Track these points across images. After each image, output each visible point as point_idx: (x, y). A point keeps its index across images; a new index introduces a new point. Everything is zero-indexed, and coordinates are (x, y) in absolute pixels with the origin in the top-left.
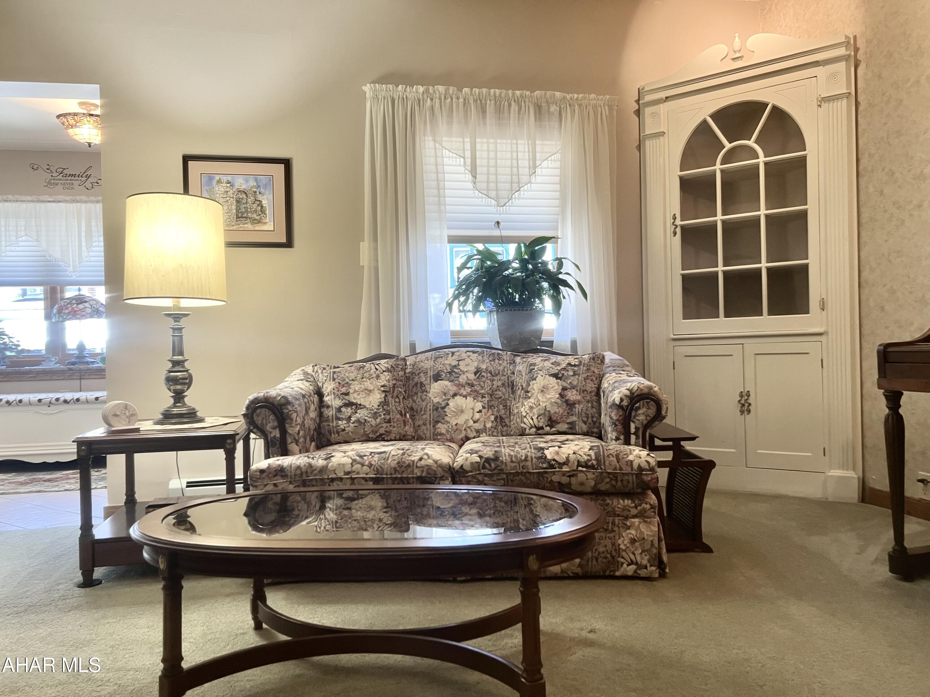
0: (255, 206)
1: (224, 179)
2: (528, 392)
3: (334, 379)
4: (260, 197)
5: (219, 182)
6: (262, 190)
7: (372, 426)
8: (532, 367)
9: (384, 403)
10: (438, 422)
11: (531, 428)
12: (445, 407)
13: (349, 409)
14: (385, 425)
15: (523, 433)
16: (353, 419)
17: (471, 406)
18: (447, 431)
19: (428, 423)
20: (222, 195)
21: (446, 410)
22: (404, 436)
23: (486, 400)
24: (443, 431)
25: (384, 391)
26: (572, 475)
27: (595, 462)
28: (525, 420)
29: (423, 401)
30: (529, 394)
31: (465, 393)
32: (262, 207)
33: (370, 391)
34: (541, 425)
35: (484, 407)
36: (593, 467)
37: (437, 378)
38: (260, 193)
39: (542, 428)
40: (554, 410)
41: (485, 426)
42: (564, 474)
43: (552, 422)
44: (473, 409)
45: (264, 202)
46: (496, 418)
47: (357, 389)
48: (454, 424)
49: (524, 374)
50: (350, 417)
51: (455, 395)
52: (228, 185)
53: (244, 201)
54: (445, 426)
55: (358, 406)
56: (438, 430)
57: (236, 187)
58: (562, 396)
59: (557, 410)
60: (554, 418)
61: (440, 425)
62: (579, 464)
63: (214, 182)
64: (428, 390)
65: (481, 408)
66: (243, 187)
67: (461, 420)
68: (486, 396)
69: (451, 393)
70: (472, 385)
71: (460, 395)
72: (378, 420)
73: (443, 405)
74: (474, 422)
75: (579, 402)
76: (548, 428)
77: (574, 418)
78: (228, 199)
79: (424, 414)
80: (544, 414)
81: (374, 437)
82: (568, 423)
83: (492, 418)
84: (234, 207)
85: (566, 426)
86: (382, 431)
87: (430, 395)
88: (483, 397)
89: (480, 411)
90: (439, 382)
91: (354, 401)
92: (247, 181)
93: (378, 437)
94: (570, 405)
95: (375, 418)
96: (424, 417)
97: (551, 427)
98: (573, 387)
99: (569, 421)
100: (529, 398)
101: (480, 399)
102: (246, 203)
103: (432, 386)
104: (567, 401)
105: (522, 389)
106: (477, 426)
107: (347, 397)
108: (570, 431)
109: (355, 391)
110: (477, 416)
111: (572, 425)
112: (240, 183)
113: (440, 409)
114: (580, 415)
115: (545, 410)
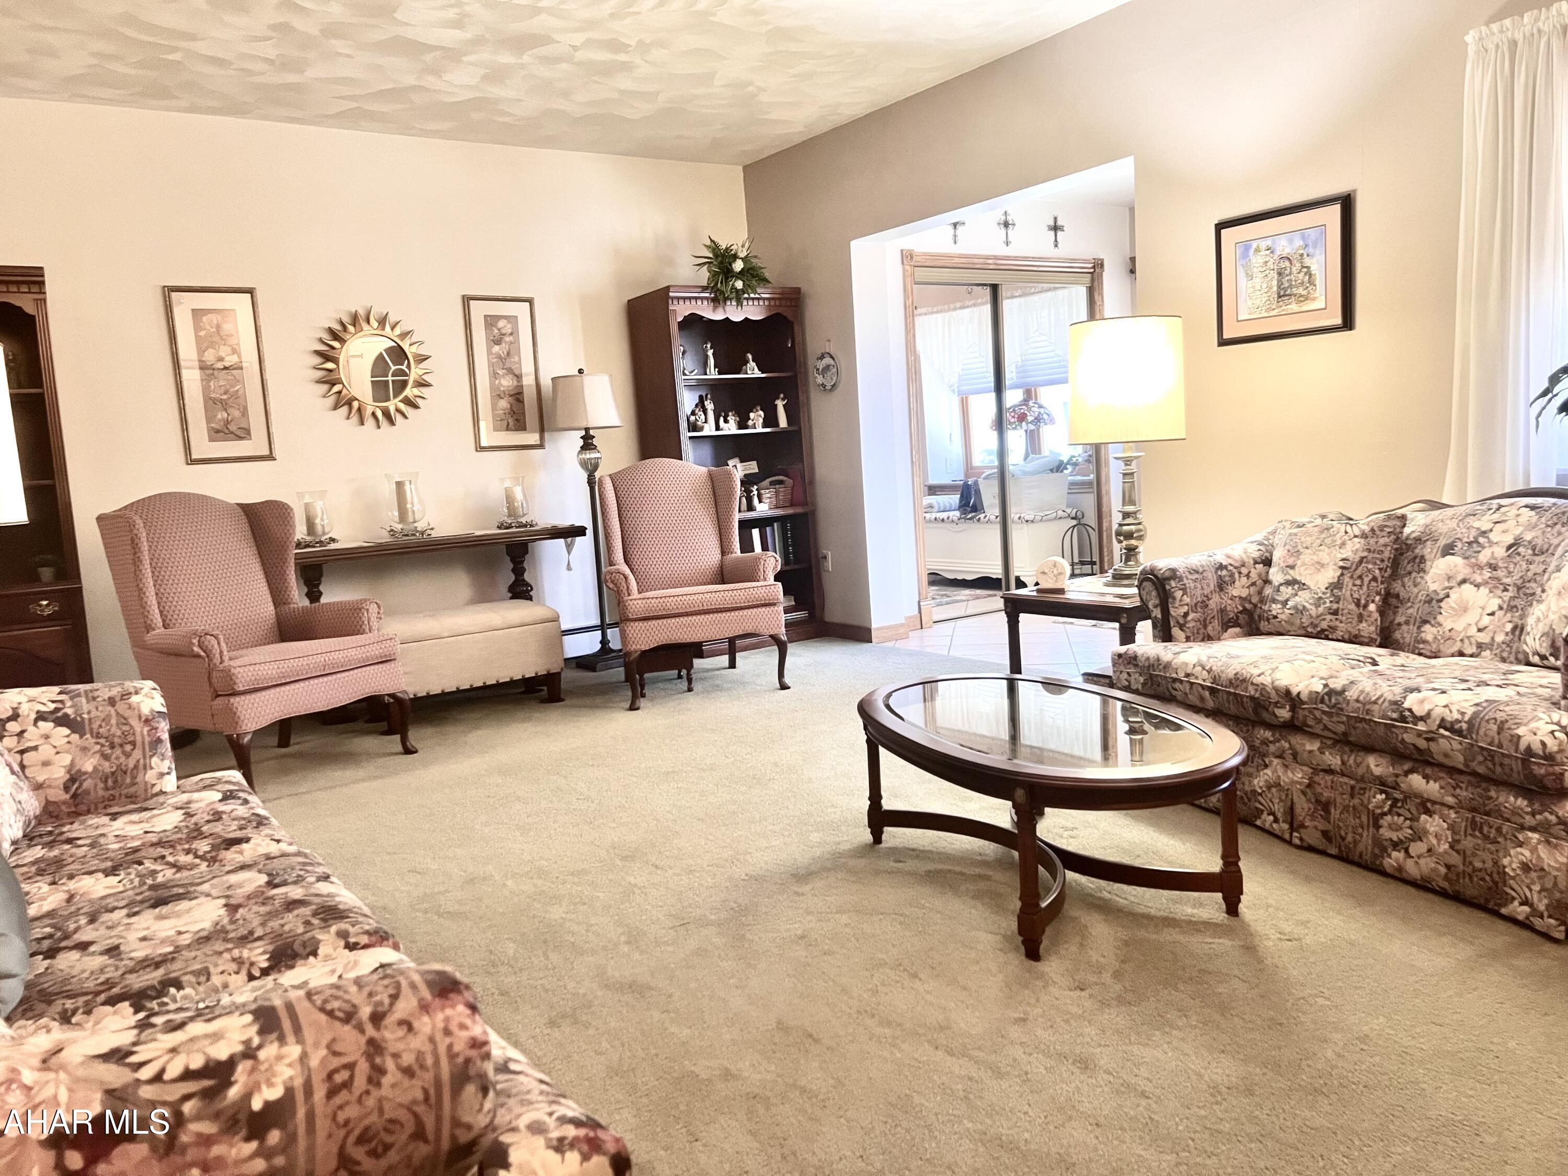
0: (1301, 276)
1: (1264, 244)
2: (1544, 591)
3: (1285, 545)
4: (1307, 261)
5: (1257, 250)
6: (1311, 250)
7: (1311, 616)
9: (1336, 586)
10: (1426, 622)
11: (1536, 654)
12: (1441, 601)
13: (1290, 588)
14: (1329, 617)
16: (1290, 604)
17: (1482, 602)
18: (1435, 638)
19: (1412, 621)
20: (1260, 269)
21: (1442, 604)
22: (1356, 636)
23: (1508, 595)
24: (1429, 638)
25: (1342, 568)
26: (1431, 738)
27: (1465, 726)
28: (1527, 639)
29: (1415, 586)
30: (1544, 596)
31: (1479, 580)
32: (1310, 275)
33: (1323, 566)
34: (1543, 651)
35: (1501, 608)
36: (1459, 733)
37: (1448, 550)
38: (1308, 255)
39: (1545, 657)
40: (1558, 629)
41: (1493, 638)
42: (1419, 734)
44: (1483, 608)
45: (1314, 269)
46: (1514, 629)
47: (1307, 560)
48: (1448, 628)
50: (1287, 600)
51: (1464, 581)
52: (1268, 252)
53: (1287, 272)
54: (1434, 630)
55: (1303, 586)
56: (1423, 635)
57: (1278, 253)
61: (1427, 627)
62: (1443, 724)
63: (1252, 252)
64: (1427, 569)
65: (1496, 608)
66: (1287, 251)
67: (1459, 625)
68: (1511, 588)
69: (1459, 578)
70: (1495, 568)
71: (1472, 583)
72: (1321, 609)
73: (1441, 596)
74: (1479, 630)
78: (1267, 272)
79: (1411, 607)
80: (1550, 634)
81: (1315, 632)
83: (1509, 627)
84: (1275, 283)
86: (1324, 625)
87: (1428, 578)
88: (1505, 590)
89: (1493, 614)
90: (1449, 557)
91: (1298, 578)
92: (1291, 241)
93: (1319, 632)
95: (1317, 606)
96: (1410, 611)
100: (1542, 602)
101: (1499, 592)
102: (1290, 274)
103: (1436, 563)
106: (1482, 637)
107: (1291, 572)
109: (1304, 564)
110: (1486, 620)
112: (1284, 247)
113: (1434, 602)
115: (1552, 626)
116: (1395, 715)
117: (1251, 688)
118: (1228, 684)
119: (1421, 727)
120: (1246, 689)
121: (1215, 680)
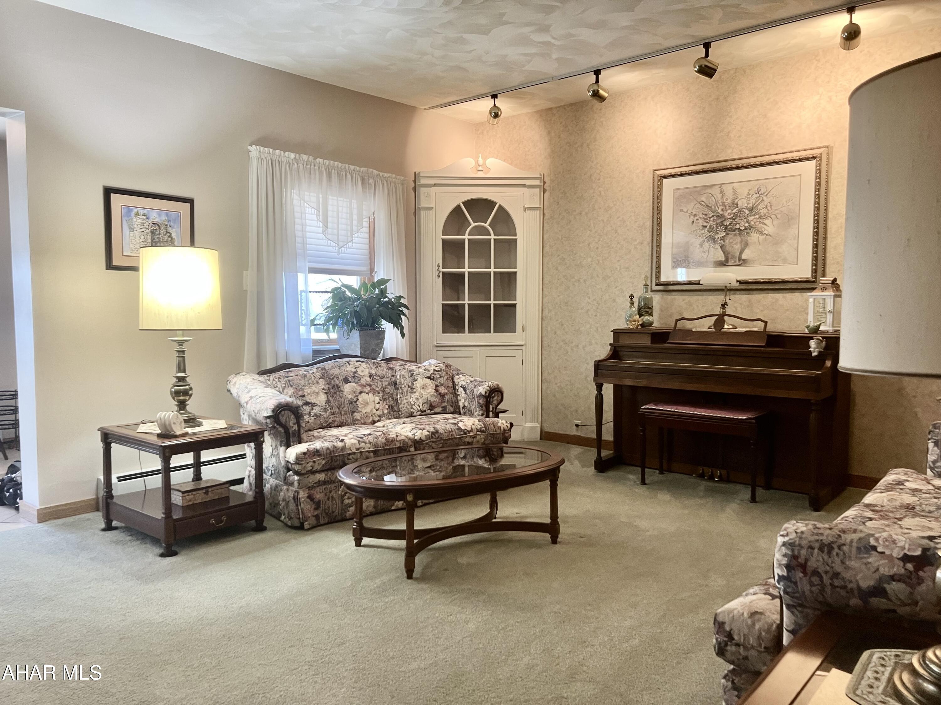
0: (166, 237)
1: (141, 212)
2: (414, 389)
3: (291, 386)
4: (170, 230)
5: (137, 214)
6: (172, 224)
7: (325, 418)
8: (412, 373)
9: (328, 402)
10: (353, 412)
11: (418, 411)
12: (356, 402)
13: (308, 407)
14: (332, 416)
15: (411, 415)
16: (312, 414)
17: (372, 399)
18: (361, 417)
19: (348, 413)
20: (139, 226)
21: (357, 403)
22: (342, 423)
23: (381, 394)
24: (359, 418)
25: (325, 393)
26: (474, 437)
27: (484, 429)
28: (414, 407)
29: (341, 398)
30: (415, 390)
31: (367, 391)
32: (172, 238)
33: (318, 393)
34: (424, 409)
35: (381, 400)
36: (483, 431)
37: (346, 381)
38: (170, 226)
39: (425, 411)
40: (433, 399)
41: (383, 412)
42: (471, 436)
43: (432, 407)
44: (374, 401)
45: (174, 234)
46: (389, 407)
47: (309, 392)
48: (364, 412)
49: (407, 377)
50: (310, 413)
51: (361, 393)
52: (145, 217)
53: (157, 233)
54: (359, 414)
55: (313, 405)
56: (355, 417)
57: (151, 220)
58: (436, 390)
59: (435, 400)
60: (433, 405)
61: (355, 414)
62: (478, 431)
63: (133, 214)
64: (342, 389)
65: (379, 401)
66: (157, 220)
67: (368, 409)
68: (380, 392)
69: (358, 391)
70: (370, 385)
71: (365, 393)
72: (328, 413)
73: (355, 400)
74: (377, 410)
75: (447, 394)
76: (429, 411)
77: (445, 404)
78: (144, 229)
79: (344, 407)
80: (427, 402)
81: (326, 425)
82: (442, 407)
83: (387, 407)
84: (149, 237)
85: (441, 409)
86: (330, 421)
87: (345, 393)
88: (379, 393)
89: (379, 403)
90: (348, 384)
91: (310, 401)
92: (160, 215)
93: (328, 425)
94: (442, 396)
95: (326, 412)
96: (345, 409)
97: (431, 410)
98: (442, 385)
99: (442, 406)
100: (415, 392)
101: (377, 394)
102: (159, 234)
103: (345, 387)
104: (440, 394)
105: (409, 387)
106: (379, 413)
107: (304, 398)
108: (443, 412)
109: (309, 394)
110: (377, 406)
111: (444, 408)
112: (154, 217)
113: (353, 403)
114: (448, 402)
115: (427, 400)
116: (462, 433)
117: (397, 443)
118: (384, 445)
119: (472, 434)
120: (395, 445)
121: (375, 446)
